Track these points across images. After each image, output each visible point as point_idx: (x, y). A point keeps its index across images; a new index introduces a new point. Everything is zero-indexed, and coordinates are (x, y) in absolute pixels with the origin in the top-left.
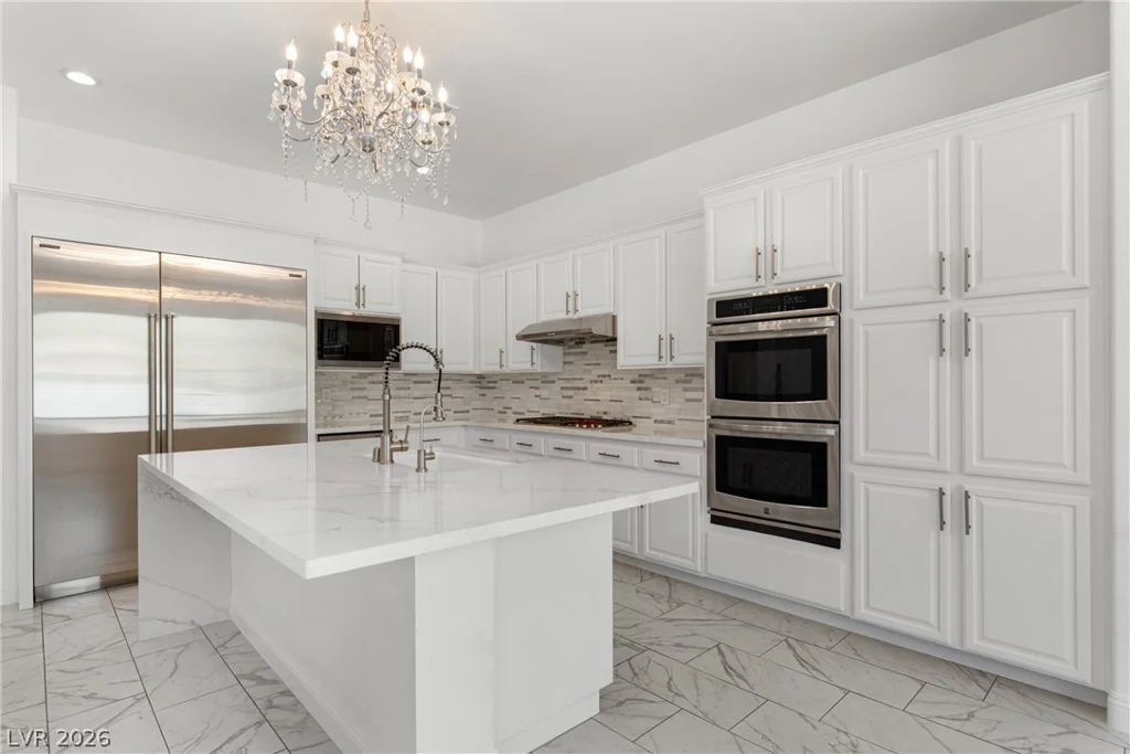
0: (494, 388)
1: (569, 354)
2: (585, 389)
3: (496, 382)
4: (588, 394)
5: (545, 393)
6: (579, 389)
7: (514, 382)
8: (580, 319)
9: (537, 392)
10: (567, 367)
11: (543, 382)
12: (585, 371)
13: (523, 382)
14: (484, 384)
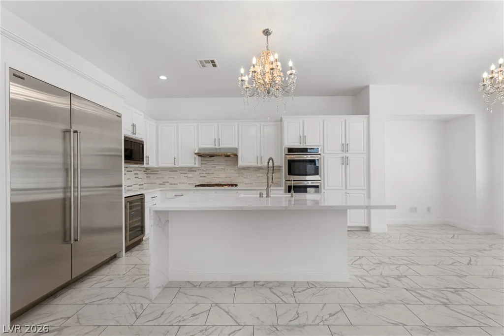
0: (157, 174)
1: (204, 160)
2: (213, 173)
3: (158, 171)
4: (214, 175)
5: (190, 175)
6: (209, 173)
7: (170, 171)
8: (220, 149)
9: (186, 175)
10: (203, 166)
11: (189, 171)
12: (212, 167)
13: (176, 171)
14: (148, 172)
